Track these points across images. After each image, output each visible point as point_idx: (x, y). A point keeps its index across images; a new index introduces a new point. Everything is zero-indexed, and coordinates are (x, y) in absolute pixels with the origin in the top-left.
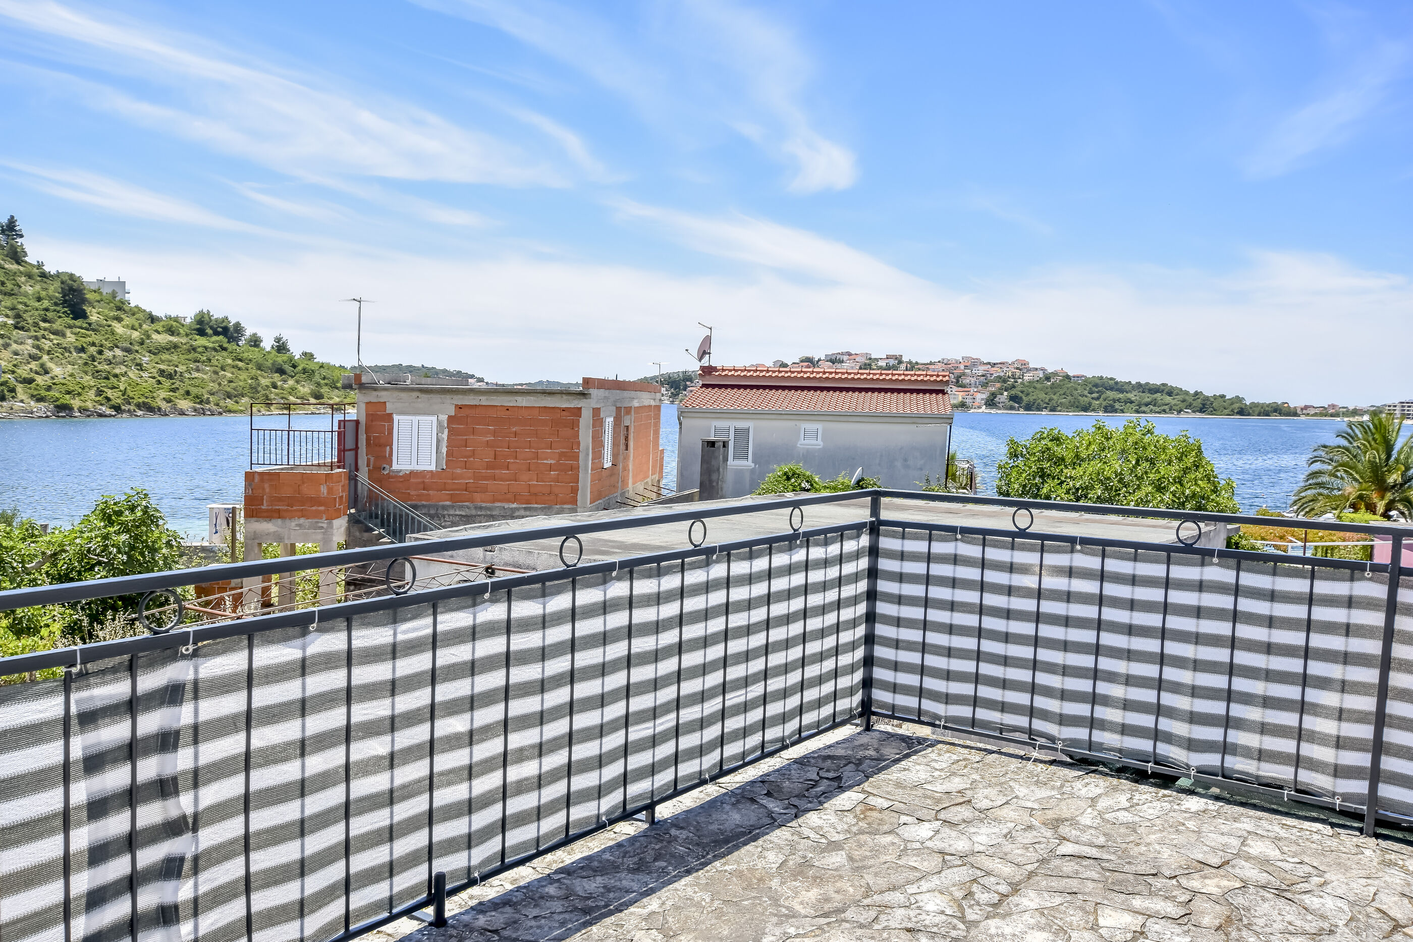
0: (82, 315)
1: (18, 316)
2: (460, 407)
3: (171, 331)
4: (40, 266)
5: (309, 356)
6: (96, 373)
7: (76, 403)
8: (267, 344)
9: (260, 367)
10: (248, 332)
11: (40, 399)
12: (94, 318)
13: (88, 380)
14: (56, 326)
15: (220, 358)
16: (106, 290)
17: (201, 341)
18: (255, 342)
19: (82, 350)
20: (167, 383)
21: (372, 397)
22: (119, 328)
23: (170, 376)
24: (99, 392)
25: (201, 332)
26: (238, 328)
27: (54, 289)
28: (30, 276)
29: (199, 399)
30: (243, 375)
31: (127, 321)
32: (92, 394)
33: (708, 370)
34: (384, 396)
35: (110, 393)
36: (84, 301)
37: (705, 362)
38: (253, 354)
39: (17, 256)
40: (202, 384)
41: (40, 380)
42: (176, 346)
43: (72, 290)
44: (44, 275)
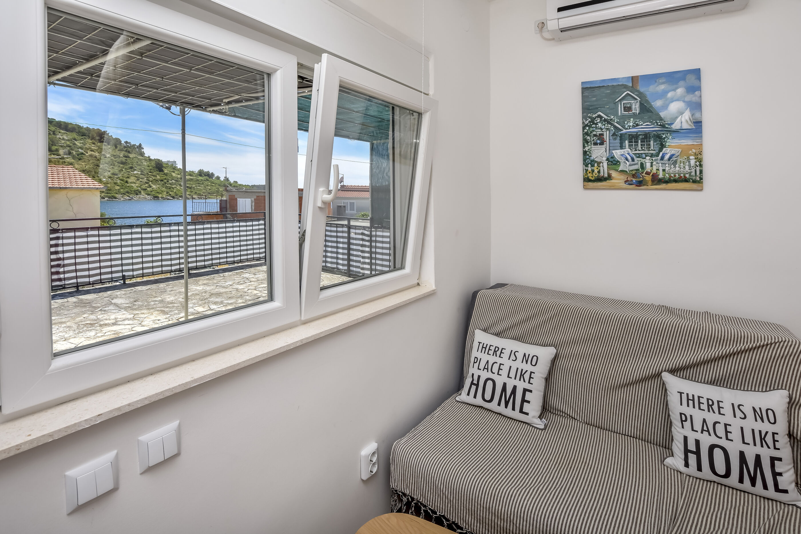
0: (163, 171)
1: (142, 171)
2: (258, 196)
3: (191, 175)
4: (149, 157)
6: (166, 187)
7: (160, 196)
8: (222, 179)
9: (219, 185)
10: (216, 176)
11: (149, 195)
12: (166, 171)
13: (164, 189)
14: (154, 174)
15: (206, 182)
16: (170, 164)
17: (200, 178)
18: (218, 178)
19: (162, 181)
20: (189, 190)
21: (231, 194)
22: (174, 174)
23: (190, 188)
24: (167, 193)
25: (201, 175)
26: (213, 174)
27: (153, 164)
28: (146, 160)
29: (199, 194)
30: (214, 188)
31: (176, 172)
32: (165, 193)
33: (343, 186)
34: (234, 193)
35: (171, 193)
36: (163, 167)
37: (342, 184)
38: (217, 181)
39: (142, 154)
40: (201, 190)
41: (148, 189)
42: (192, 179)
43: (158, 163)
44: (150, 160)
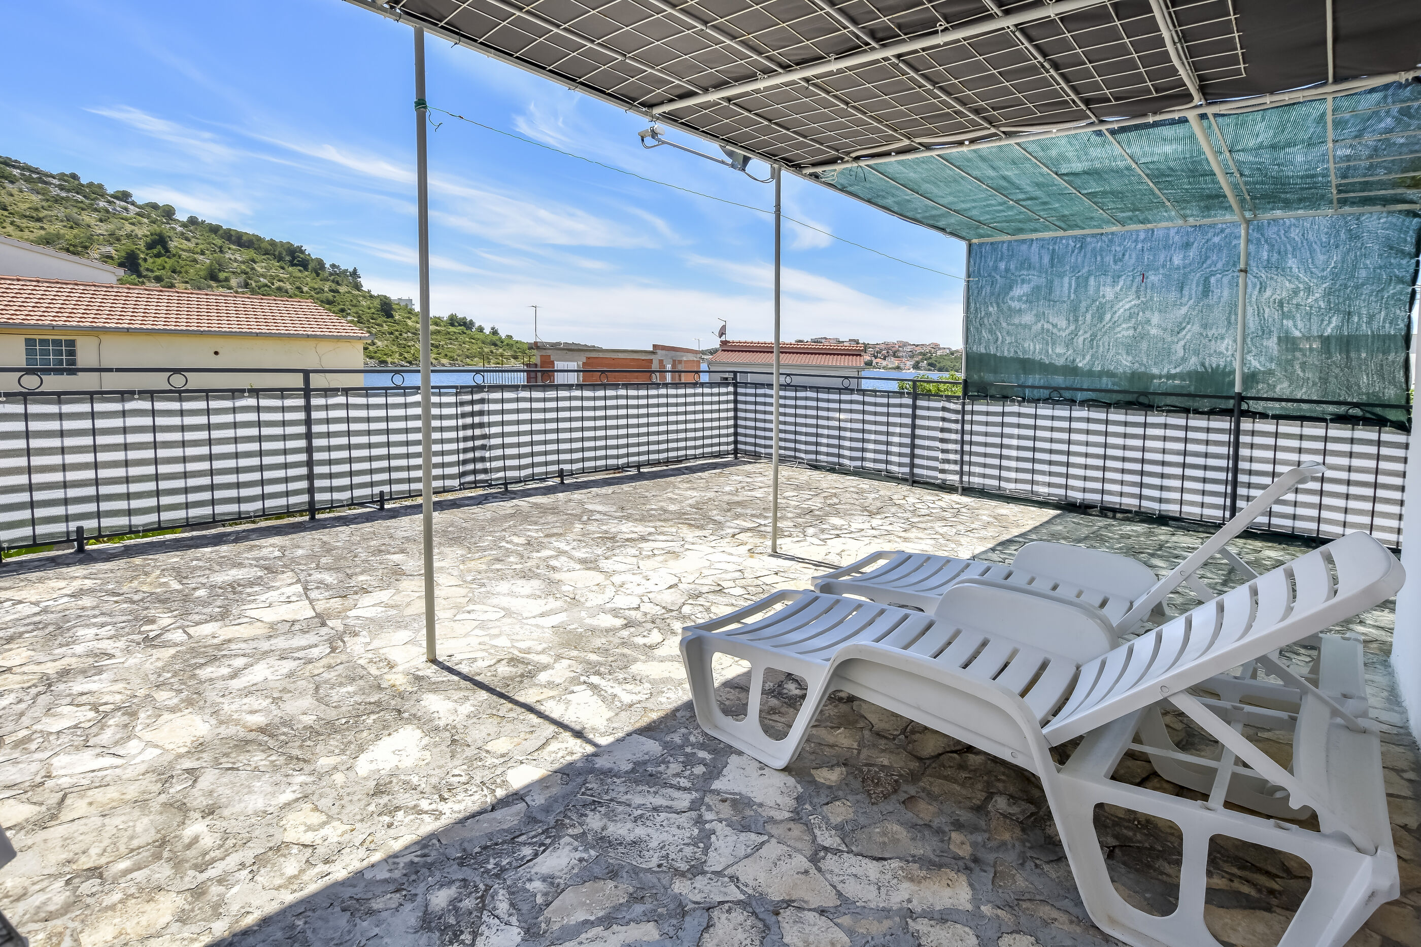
0: (391, 316)
1: (359, 317)
2: (588, 358)
3: (436, 324)
4: (369, 292)
5: (510, 337)
6: (399, 345)
7: (389, 360)
8: (487, 331)
9: (483, 343)
10: (477, 325)
11: (371, 358)
12: (397, 317)
13: (395, 348)
14: (378, 321)
15: (462, 337)
16: (402, 304)
17: (452, 329)
18: (481, 329)
19: (391, 333)
20: (435, 350)
21: (544, 353)
22: (410, 323)
23: (437, 347)
24: (401, 355)
25: (452, 325)
26: (472, 323)
27: (377, 303)
28: (364, 297)
29: (452, 358)
30: (475, 347)
31: (414, 319)
32: (397, 355)
33: (725, 343)
34: (549, 352)
35: (406, 355)
36: (392, 309)
37: (723, 339)
38: (479, 336)
39: (358, 287)
40: (453, 351)
41: (371, 348)
42: (439, 332)
43: (385, 303)
44: (371, 296)
